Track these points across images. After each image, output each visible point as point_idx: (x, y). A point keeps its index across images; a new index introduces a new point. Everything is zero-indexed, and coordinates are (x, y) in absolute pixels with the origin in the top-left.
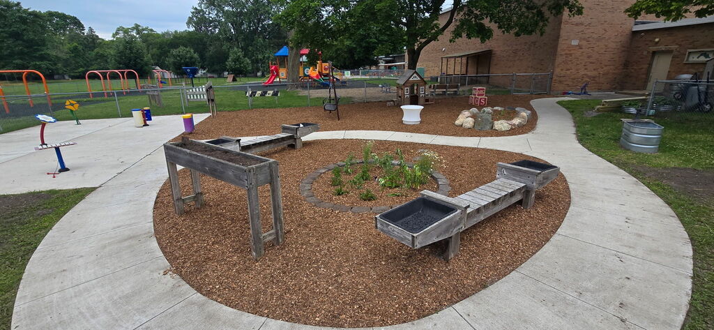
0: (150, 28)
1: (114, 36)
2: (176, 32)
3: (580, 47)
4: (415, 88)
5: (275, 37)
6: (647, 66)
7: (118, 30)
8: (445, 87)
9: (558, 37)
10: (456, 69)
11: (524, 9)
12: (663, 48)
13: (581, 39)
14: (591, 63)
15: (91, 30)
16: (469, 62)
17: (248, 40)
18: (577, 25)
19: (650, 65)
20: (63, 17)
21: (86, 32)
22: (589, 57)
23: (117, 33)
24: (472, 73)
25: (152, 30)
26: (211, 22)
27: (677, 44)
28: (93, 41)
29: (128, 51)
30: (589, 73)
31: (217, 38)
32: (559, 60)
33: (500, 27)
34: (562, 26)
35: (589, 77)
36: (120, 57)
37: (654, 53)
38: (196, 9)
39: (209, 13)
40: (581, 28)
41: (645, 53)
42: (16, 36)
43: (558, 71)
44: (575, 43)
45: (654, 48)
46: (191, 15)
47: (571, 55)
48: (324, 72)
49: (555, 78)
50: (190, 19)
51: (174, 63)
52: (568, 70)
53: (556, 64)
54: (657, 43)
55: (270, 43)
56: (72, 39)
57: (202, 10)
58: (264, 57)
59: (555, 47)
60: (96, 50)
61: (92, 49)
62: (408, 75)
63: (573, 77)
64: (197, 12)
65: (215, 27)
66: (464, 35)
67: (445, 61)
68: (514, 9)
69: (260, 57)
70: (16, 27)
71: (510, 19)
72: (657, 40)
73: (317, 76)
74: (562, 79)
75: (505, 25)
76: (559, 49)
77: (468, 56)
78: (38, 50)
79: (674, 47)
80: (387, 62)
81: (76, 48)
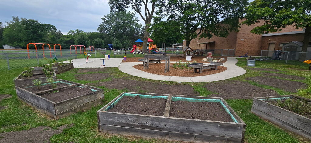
0: (82, 31)
1: (68, 33)
2: (90, 32)
3: (244, 41)
4: (189, 52)
5: (131, 35)
6: (267, 48)
7: (70, 31)
8: (198, 53)
9: (236, 38)
10: (202, 48)
11: (222, 30)
12: (272, 42)
13: (244, 39)
14: (248, 46)
15: (59, 31)
16: (207, 45)
17: (120, 36)
18: (243, 34)
19: (269, 47)
20: (49, 26)
21: (57, 32)
22: (248, 44)
23: (69, 32)
24: (208, 49)
25: (83, 32)
26: (107, 29)
27: (276, 41)
28: (60, 35)
29: (82, 39)
30: (248, 50)
31: (108, 35)
32: (237, 45)
33: (215, 34)
34: (238, 34)
35: (248, 51)
36: (79, 41)
37: (270, 44)
38: (101, 24)
39: (106, 26)
40: (244, 35)
41: (267, 44)
42: (34, 32)
43: (237, 49)
44: (242, 40)
45: (269, 42)
46: (99, 26)
47: (241, 43)
48: (154, 48)
49: (236, 51)
50: (99, 28)
51: (95, 44)
52: (241, 48)
53: (236, 46)
54: (270, 40)
55: (128, 38)
56: (52, 34)
57: (103, 25)
58: (126, 43)
59: (235, 41)
60: (61, 39)
61: (59, 38)
62: (187, 48)
63: (242, 51)
64: (101, 25)
65: (108, 31)
66: (204, 37)
67: (198, 45)
68: (219, 29)
69: (125, 43)
70: (35, 29)
71: (218, 32)
72: (270, 39)
73: (151, 49)
74: (239, 51)
75: (217, 34)
76: (237, 42)
77: (207, 44)
78: (42, 38)
79: (275, 42)
80: (175, 46)
81: (53, 38)
